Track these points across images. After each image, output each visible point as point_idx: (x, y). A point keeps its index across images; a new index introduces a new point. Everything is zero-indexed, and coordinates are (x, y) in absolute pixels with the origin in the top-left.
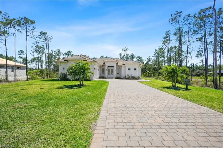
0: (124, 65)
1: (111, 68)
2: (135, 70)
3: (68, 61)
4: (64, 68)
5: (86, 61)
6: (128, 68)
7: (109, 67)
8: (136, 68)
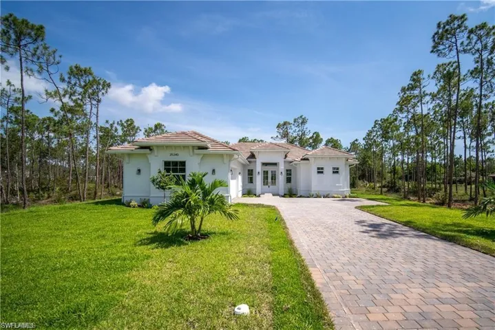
0: (308, 159)
1: (270, 169)
2: (336, 171)
3: (151, 150)
4: (139, 171)
5: (207, 148)
6: (318, 168)
7: (265, 164)
8: (338, 169)
